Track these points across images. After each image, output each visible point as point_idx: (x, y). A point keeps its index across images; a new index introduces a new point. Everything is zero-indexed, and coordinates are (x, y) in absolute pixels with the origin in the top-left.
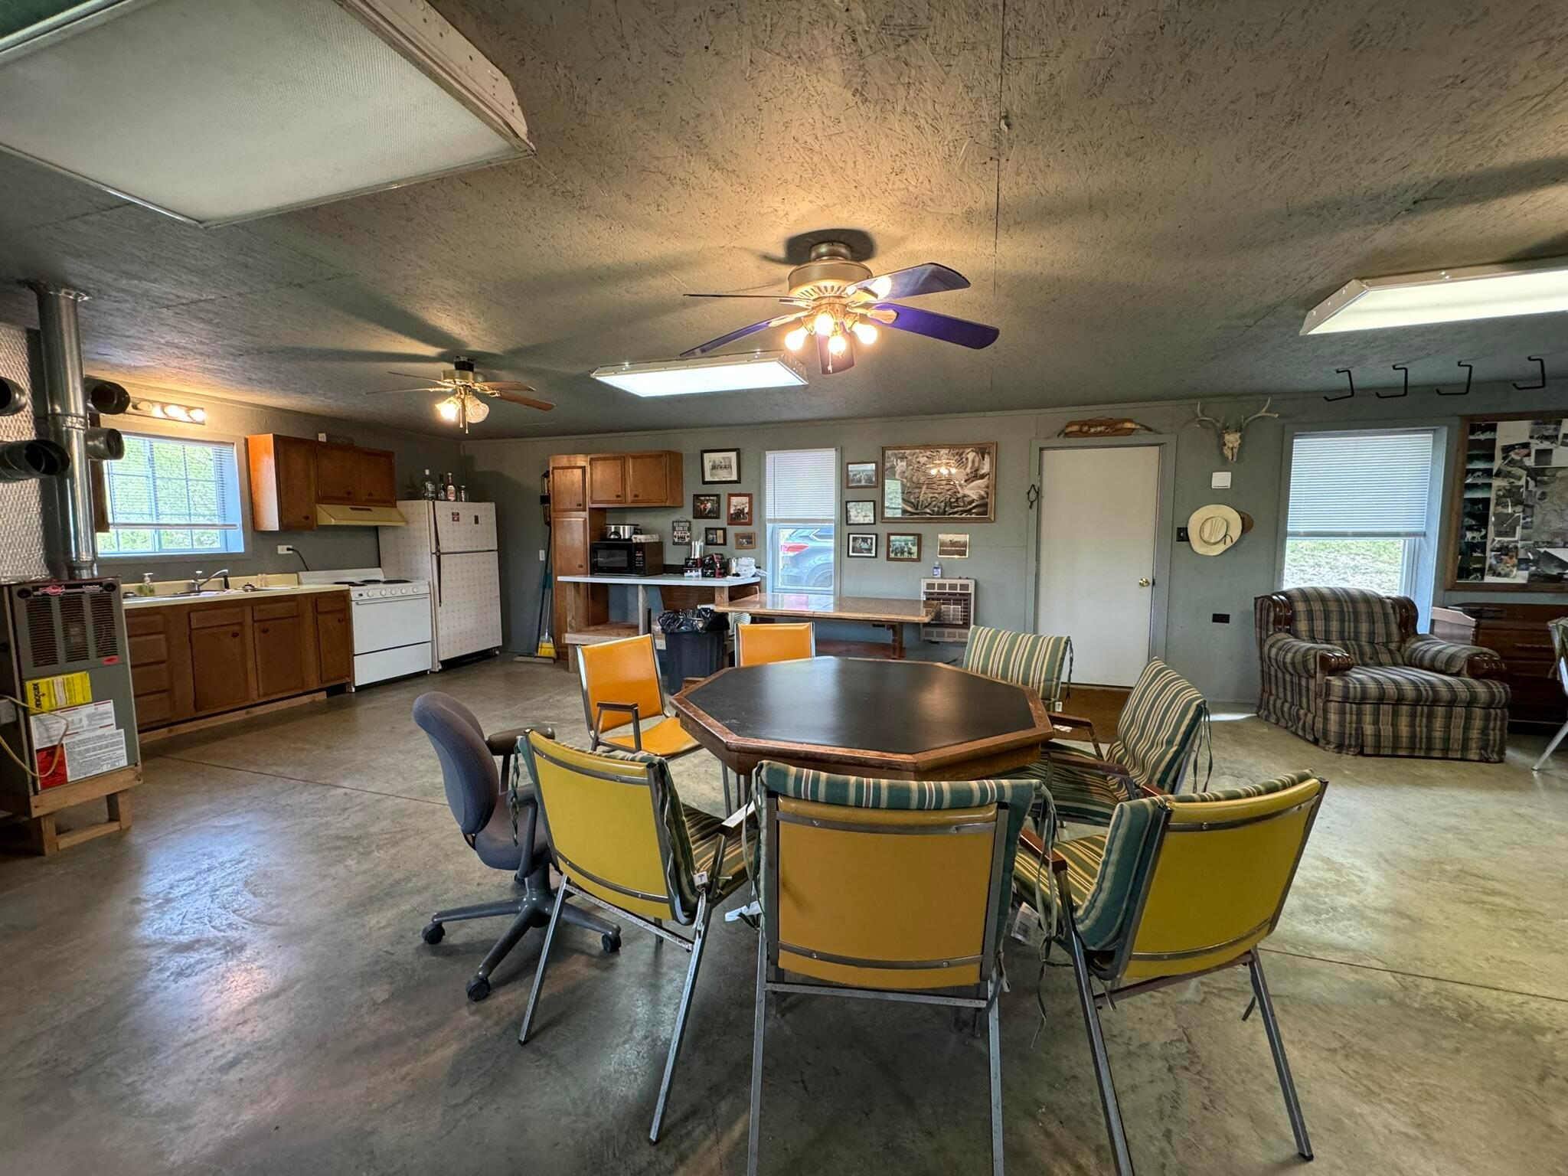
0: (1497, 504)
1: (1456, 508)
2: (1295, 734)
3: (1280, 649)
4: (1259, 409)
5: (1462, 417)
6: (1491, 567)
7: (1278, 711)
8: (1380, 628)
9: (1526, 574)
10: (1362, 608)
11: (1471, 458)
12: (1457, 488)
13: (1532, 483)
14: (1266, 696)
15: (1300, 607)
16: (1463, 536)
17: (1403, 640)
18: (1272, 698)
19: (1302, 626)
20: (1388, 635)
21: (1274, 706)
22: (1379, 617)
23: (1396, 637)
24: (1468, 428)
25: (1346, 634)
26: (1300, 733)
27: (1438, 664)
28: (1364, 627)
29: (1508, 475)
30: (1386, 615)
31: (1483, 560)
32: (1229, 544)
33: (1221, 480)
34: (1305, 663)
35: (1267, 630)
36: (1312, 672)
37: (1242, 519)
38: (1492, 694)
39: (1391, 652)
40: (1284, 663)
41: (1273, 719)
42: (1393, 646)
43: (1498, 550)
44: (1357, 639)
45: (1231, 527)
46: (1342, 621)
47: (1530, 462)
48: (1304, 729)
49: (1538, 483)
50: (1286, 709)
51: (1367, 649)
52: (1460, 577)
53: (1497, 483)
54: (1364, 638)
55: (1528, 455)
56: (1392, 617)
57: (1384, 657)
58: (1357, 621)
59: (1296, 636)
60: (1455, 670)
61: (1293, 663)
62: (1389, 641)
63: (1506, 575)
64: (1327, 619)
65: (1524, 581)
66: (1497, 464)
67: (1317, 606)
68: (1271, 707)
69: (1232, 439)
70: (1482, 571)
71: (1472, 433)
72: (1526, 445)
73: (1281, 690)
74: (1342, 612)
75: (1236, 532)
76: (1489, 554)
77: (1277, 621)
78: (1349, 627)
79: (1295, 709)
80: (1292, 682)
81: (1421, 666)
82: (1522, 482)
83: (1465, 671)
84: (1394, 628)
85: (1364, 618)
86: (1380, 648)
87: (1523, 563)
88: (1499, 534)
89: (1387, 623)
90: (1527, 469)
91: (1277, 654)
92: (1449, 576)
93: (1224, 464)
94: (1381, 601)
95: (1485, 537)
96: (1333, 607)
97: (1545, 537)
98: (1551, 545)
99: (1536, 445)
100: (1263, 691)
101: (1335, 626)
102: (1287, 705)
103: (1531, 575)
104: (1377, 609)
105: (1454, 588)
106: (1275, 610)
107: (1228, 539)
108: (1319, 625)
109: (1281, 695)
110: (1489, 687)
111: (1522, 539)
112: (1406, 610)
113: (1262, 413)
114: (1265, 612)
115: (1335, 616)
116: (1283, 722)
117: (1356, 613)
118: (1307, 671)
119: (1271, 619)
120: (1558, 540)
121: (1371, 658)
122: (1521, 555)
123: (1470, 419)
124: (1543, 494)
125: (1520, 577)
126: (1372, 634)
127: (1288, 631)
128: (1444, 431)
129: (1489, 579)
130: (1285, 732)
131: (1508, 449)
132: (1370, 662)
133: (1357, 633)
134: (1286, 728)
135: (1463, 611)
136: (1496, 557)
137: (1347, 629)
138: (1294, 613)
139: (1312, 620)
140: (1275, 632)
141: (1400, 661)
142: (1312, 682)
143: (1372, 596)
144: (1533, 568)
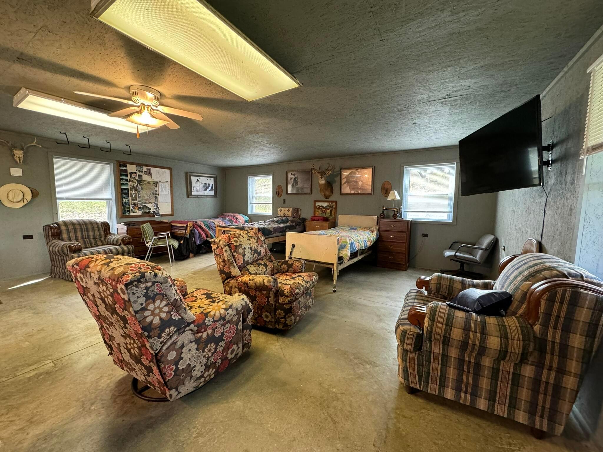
0: (131, 190)
1: (119, 191)
2: (65, 280)
3: (53, 247)
4: (32, 142)
5: (117, 161)
6: (132, 210)
7: (58, 272)
8: (97, 233)
9: (141, 212)
10: (90, 226)
11: (121, 175)
12: (119, 185)
13: (139, 185)
14: (53, 267)
15: (63, 228)
16: (123, 200)
17: (106, 236)
18: (56, 268)
19: (65, 236)
20: (100, 235)
21: (57, 271)
22: (96, 229)
23: (103, 236)
24: (119, 165)
25: (84, 237)
26: (67, 279)
27: (115, 243)
28: (91, 233)
29: (132, 181)
30: (98, 228)
31: (129, 208)
32: (26, 202)
33: (16, 172)
34: (63, 250)
35: (49, 240)
36: (66, 253)
37: (31, 191)
38: (129, 249)
39: (102, 241)
40: (55, 252)
41: (57, 277)
42: (102, 239)
43: (133, 205)
44: (89, 238)
45: (26, 195)
46: (82, 232)
47: (137, 178)
48: (67, 277)
49: (141, 185)
50: (60, 271)
51: (93, 241)
52: (123, 213)
53: (130, 183)
54: (91, 237)
55: (136, 176)
56: (101, 229)
57: (99, 243)
58: (88, 231)
59: (63, 240)
60: (119, 244)
61: (58, 252)
62: (101, 237)
63: (136, 212)
64: (75, 231)
65: (141, 214)
66: (129, 178)
67: (71, 227)
68: (56, 272)
69: (18, 153)
70: (129, 211)
71: (121, 167)
72: (135, 173)
73: (58, 263)
74: (81, 229)
75: (29, 197)
76: (131, 206)
77: (53, 235)
78: (86, 234)
79: (63, 270)
80: (61, 259)
81: (110, 244)
82: (136, 184)
83: (122, 243)
84: (102, 232)
85: (90, 230)
86: (98, 240)
87: (140, 208)
88: (132, 200)
89: (99, 231)
90: (137, 180)
91: (52, 249)
92: (120, 213)
93: (16, 165)
94: (97, 223)
95: (129, 200)
96: (78, 227)
97: (144, 201)
98: (146, 203)
99: (138, 173)
100: (52, 265)
101: (79, 234)
102: (61, 269)
103: (142, 212)
104: (95, 226)
105: (122, 217)
106: (51, 231)
107: (25, 200)
108: (72, 235)
109: (59, 266)
110: (128, 247)
111: (139, 201)
112: (106, 227)
113: (34, 144)
114: (47, 232)
115: (78, 230)
116: (61, 277)
117: (87, 228)
118: (64, 253)
119: (50, 234)
120: (147, 202)
121: (95, 244)
122: (139, 206)
123: (119, 162)
124: (142, 188)
125: (140, 213)
126: (94, 236)
127: (59, 239)
128: (112, 164)
129: (132, 214)
130: (62, 280)
131: (131, 173)
132: (94, 245)
133: (88, 236)
134: (63, 278)
135: (124, 225)
136: (133, 207)
137: (84, 235)
138: (61, 231)
139: (69, 233)
140: (53, 240)
141: (105, 243)
142: (67, 257)
143: (93, 222)
144: (142, 210)
